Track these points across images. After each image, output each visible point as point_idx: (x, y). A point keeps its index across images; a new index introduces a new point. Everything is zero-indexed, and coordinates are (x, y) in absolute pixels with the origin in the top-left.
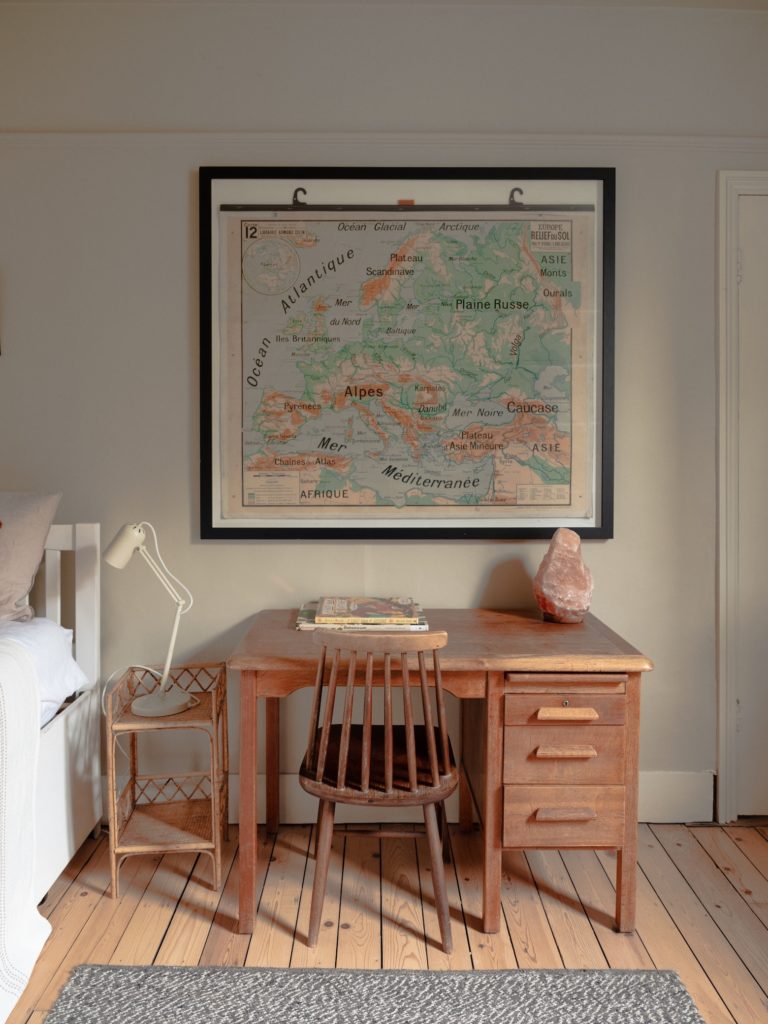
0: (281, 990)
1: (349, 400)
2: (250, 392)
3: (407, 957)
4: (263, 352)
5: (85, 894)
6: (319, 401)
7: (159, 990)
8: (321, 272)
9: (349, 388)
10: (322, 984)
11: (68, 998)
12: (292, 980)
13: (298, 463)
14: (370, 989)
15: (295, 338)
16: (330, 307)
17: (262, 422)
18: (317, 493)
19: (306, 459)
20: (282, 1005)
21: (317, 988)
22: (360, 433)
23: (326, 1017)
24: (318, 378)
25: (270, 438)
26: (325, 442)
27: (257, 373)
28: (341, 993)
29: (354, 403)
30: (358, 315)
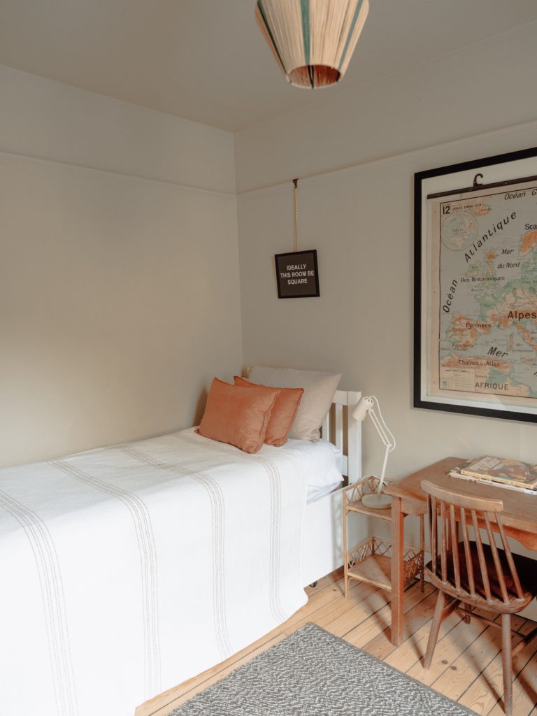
0: (391, 681)
1: (511, 321)
2: (445, 316)
3: (478, 703)
4: (453, 289)
5: (335, 590)
6: (489, 321)
7: (335, 651)
8: (492, 231)
9: (511, 312)
10: (414, 690)
11: (297, 635)
12: (400, 680)
13: (474, 363)
14: (440, 707)
15: (473, 279)
16: (498, 255)
17: (452, 336)
18: (487, 385)
19: (479, 361)
20: (386, 688)
21: (411, 691)
22: (518, 345)
23: (404, 707)
24: (489, 306)
25: (456, 346)
26: (493, 351)
27: (449, 303)
28: (421, 700)
29: (514, 323)
30: (518, 259)
